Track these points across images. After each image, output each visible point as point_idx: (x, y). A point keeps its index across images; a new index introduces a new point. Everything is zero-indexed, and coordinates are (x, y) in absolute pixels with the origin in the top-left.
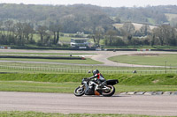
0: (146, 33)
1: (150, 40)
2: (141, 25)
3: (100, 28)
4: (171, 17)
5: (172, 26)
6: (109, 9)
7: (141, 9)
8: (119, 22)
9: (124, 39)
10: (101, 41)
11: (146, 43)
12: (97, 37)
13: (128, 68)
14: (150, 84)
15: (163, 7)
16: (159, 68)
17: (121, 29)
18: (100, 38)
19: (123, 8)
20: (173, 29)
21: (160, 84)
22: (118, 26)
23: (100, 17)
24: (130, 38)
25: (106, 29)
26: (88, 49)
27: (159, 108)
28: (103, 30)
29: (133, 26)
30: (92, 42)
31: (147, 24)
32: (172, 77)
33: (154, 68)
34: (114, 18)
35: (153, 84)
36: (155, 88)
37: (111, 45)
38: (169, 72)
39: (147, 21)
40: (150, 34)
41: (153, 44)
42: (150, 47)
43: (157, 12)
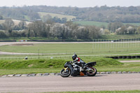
0: (23, 28)
1: (27, 33)
2: (19, 21)
7: (19, 8)
8: (1, 18)
9: (6, 32)
11: (23, 35)
14: (26, 68)
15: (37, 7)
16: (34, 55)
17: (3, 24)
19: (5, 8)
21: (34, 67)
22: (1, 22)
24: (10, 31)
27: (32, 87)
29: (12, 22)
31: (24, 20)
32: (43, 62)
33: (30, 55)
35: (29, 68)
36: (29, 71)
38: (42, 58)
39: (24, 17)
40: (26, 28)
41: (29, 36)
42: (26, 39)
43: (31, 11)
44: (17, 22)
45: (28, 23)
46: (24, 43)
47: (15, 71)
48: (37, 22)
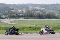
0: (22, 13)
2: (21, 10)
3: (7, 11)
4: (30, 8)
5: (31, 11)
6: (10, 5)
7: (21, 5)
8: (13, 9)
9: (15, 15)
11: (22, 16)
12: (5, 14)
13: (16, 25)
14: (24, 30)
15: (28, 4)
16: (27, 25)
18: (7, 15)
19: (14, 5)
21: (27, 30)
22: (13, 11)
23: (7, 8)
24: (17, 15)
25: (9, 12)
26: (3, 19)
27: (26, 38)
28: (8, 12)
29: (18, 11)
30: (4, 16)
31: (23, 10)
32: (31, 28)
33: (25, 25)
34: (11, 8)
36: (25, 32)
37: (10, 17)
38: (30, 26)
40: (23, 13)
41: (25, 16)
42: (24, 18)
43: (26, 6)
44: (20, 11)
45: (24, 11)
48: (28, 10)
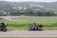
0: (23, 10)
2: (21, 8)
3: (8, 9)
4: (31, 5)
6: (11, 3)
7: (21, 2)
8: (14, 7)
9: (16, 12)
10: (8, 13)
11: (23, 13)
12: (7, 11)
14: (24, 27)
15: (28, 2)
16: (27, 22)
17: (15, 9)
18: (8, 12)
19: (15, 2)
20: (31, 9)
23: (8, 5)
24: (18, 12)
25: (10, 9)
28: (9, 9)
29: (19, 8)
30: (6, 13)
31: (23, 7)
33: (25, 22)
34: (12, 5)
35: (25, 27)
37: (12, 14)
38: (30, 23)
39: (23, 6)
40: (24, 11)
41: (25, 14)
42: (24, 15)
43: (26, 4)
45: (25, 9)
46: (23, 17)
47: (19, 28)
48: (28, 8)
